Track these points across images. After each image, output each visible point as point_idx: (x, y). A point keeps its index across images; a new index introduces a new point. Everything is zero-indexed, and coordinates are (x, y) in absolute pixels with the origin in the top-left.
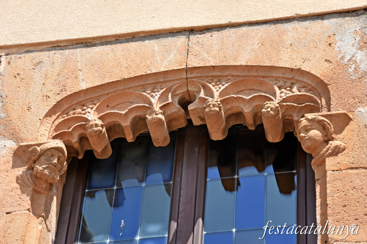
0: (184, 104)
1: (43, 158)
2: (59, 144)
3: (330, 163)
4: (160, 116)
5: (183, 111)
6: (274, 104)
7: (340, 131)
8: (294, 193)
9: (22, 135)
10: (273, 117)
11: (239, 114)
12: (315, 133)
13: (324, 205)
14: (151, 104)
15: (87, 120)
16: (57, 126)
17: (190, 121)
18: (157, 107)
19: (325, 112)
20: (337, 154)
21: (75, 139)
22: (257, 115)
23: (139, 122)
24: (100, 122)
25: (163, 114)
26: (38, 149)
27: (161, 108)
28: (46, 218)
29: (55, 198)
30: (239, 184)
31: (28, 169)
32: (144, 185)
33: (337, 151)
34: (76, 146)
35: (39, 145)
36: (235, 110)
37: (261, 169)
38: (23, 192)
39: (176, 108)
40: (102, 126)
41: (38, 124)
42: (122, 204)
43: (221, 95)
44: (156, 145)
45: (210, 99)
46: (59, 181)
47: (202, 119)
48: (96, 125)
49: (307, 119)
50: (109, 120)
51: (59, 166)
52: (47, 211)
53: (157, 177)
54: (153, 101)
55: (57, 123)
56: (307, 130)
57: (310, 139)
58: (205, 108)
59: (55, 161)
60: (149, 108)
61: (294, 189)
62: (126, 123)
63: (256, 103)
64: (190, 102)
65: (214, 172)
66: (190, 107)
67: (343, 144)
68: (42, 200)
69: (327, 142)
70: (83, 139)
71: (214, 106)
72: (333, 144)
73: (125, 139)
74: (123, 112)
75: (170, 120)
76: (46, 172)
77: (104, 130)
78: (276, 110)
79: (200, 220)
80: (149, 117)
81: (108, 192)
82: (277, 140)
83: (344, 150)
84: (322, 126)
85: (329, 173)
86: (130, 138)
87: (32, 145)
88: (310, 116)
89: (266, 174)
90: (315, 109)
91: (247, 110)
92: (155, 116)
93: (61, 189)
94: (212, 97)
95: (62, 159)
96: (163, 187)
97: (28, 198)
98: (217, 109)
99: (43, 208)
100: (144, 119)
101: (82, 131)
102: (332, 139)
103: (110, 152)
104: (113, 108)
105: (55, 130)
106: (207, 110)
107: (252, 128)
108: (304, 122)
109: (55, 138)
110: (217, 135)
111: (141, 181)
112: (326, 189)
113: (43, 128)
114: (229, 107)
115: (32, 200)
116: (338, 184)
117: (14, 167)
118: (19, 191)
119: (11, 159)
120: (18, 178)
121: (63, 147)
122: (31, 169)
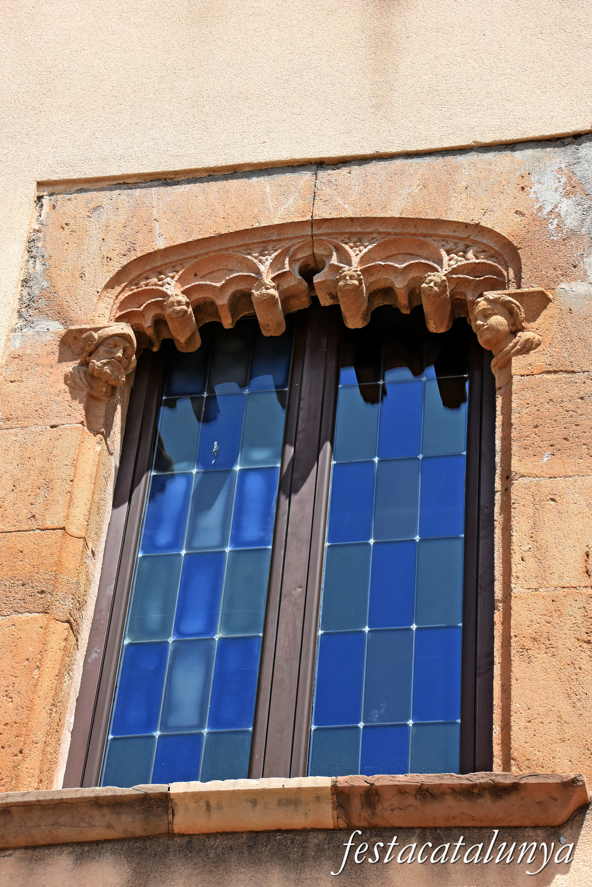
0: (308, 273)
1: (102, 349)
2: (125, 328)
3: (518, 364)
4: (273, 291)
5: (305, 284)
6: (440, 276)
7: (533, 317)
8: (464, 407)
9: (72, 315)
10: (438, 295)
11: (388, 291)
12: (498, 320)
13: (508, 425)
14: (258, 272)
15: (165, 295)
16: (122, 303)
17: (315, 300)
18: (267, 279)
19: (513, 289)
20: (528, 352)
21: (147, 323)
22: (414, 292)
23: (242, 299)
24: (184, 299)
25: (277, 288)
26: (96, 335)
27: (273, 279)
28: (106, 436)
29: (119, 407)
30: (384, 393)
31: (81, 364)
32: (247, 391)
33: (528, 347)
34: (150, 332)
35: (96, 330)
36: (382, 285)
37: (417, 372)
38: (74, 398)
39: (296, 280)
40: (187, 304)
41: (95, 299)
42: (215, 418)
43: (362, 261)
44: (265, 334)
45: (347, 268)
46: (125, 383)
47: (334, 297)
48: (179, 303)
49: (487, 300)
50: (196, 296)
51: (125, 361)
52: (109, 426)
53: (266, 380)
54: (262, 268)
55: (122, 297)
56: (486, 315)
57: (491, 329)
58: (338, 281)
59: (120, 354)
60: (257, 279)
61: (465, 401)
62: (222, 301)
63: (413, 274)
64: (317, 271)
65: (349, 375)
66: (317, 279)
67: (537, 337)
68: (101, 410)
69: (514, 333)
70: (159, 322)
71: (351, 277)
72: (523, 336)
73: (220, 325)
74: (218, 285)
75: (286, 298)
76: (107, 369)
77: (190, 310)
78: (442, 285)
79: (328, 445)
80: (256, 293)
81: (196, 400)
82: (442, 330)
83: (538, 345)
84: (509, 310)
85: (515, 379)
86: (227, 323)
87: (86, 330)
88: (491, 295)
89: (424, 379)
90: (499, 284)
91: (399, 284)
92: (264, 291)
93: (127, 394)
94: (350, 264)
95: (129, 352)
96: (274, 396)
97: (81, 406)
98: (356, 282)
99: (102, 421)
100: (248, 295)
101: (158, 311)
102: (523, 329)
103: (198, 343)
104: (203, 277)
105: (120, 308)
106: (341, 283)
107: (406, 311)
108: (482, 304)
109: (119, 319)
110: (354, 321)
111: (243, 385)
112: (511, 401)
113: (102, 305)
114: (373, 279)
115: (87, 409)
116: (529, 395)
117: (60, 360)
118: (68, 396)
119: (56, 349)
120: (66, 378)
121: (131, 333)
122: (85, 363)
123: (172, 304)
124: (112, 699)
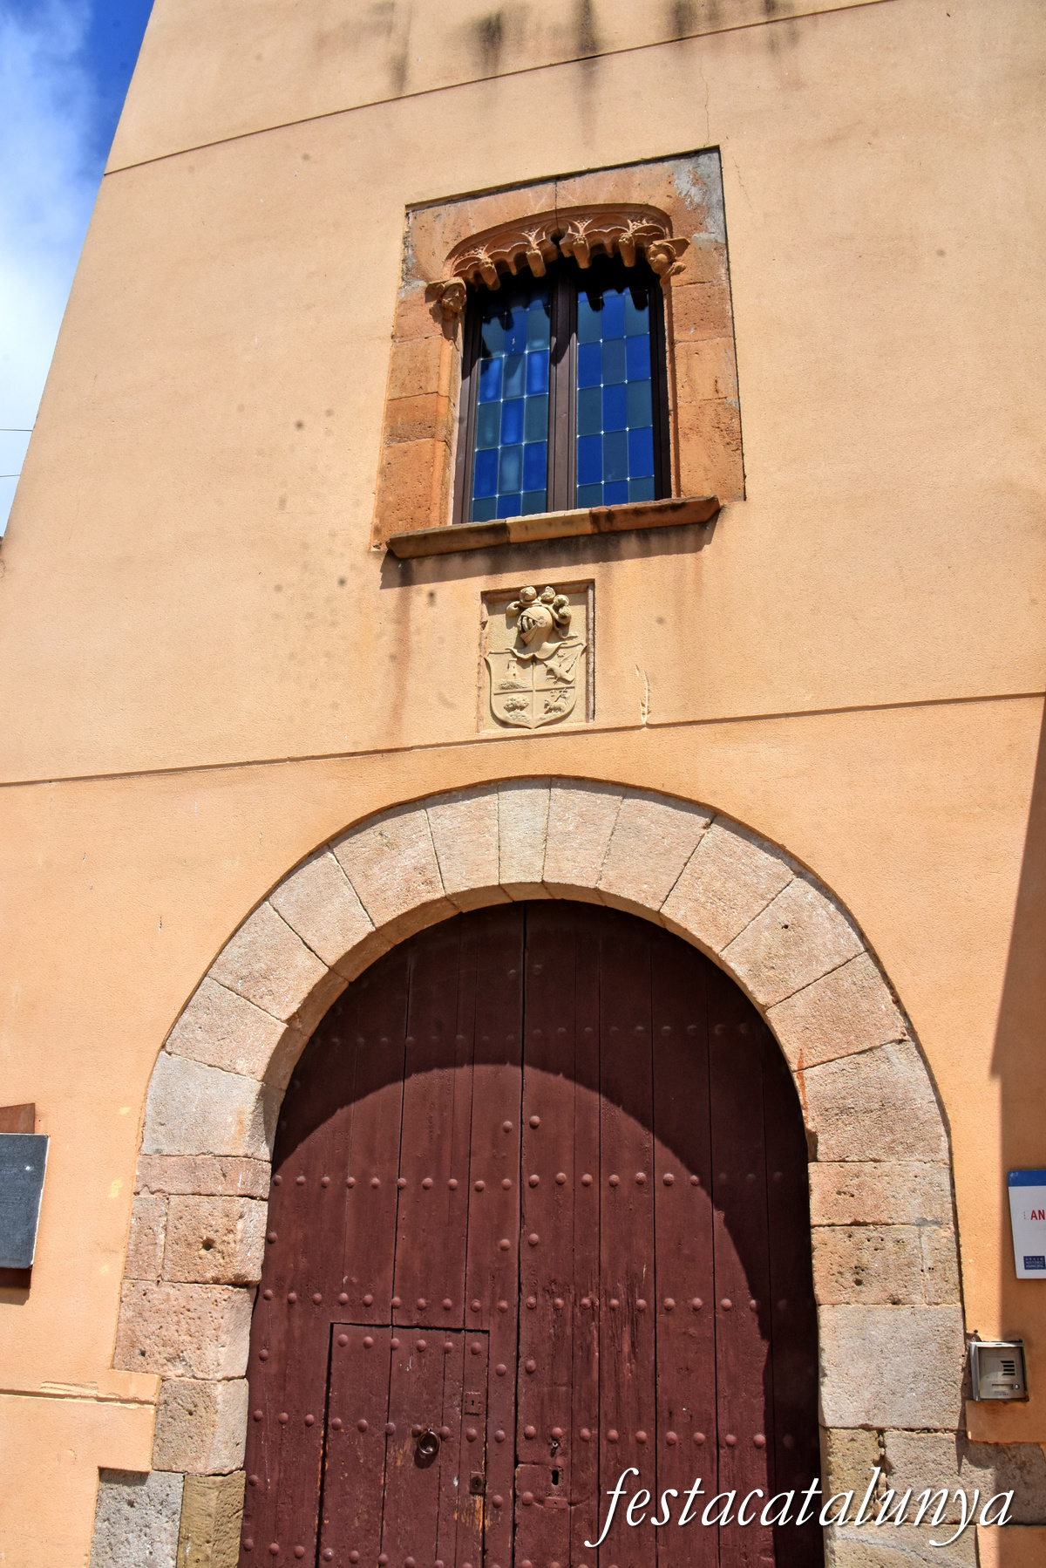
0: (556, 238)
1: (448, 293)
2: (459, 280)
3: (674, 280)
4: (537, 251)
5: (555, 246)
6: (629, 234)
7: (680, 253)
8: (647, 310)
9: (431, 276)
10: (628, 246)
11: (601, 246)
12: (662, 256)
13: (671, 314)
14: (529, 242)
15: (479, 259)
16: (456, 266)
17: (561, 254)
18: (534, 245)
19: (669, 239)
20: (679, 273)
21: (471, 276)
22: (615, 246)
23: (521, 258)
24: (489, 260)
25: (540, 249)
26: (444, 286)
27: (537, 245)
28: (455, 341)
29: (460, 325)
30: (603, 304)
31: (437, 303)
32: (528, 309)
33: (679, 270)
34: (472, 281)
35: (444, 282)
36: (597, 242)
37: (620, 291)
38: (435, 321)
39: (549, 245)
40: (492, 263)
41: (442, 266)
42: (512, 326)
43: (585, 230)
44: (535, 276)
45: (577, 234)
46: (462, 310)
47: (571, 252)
48: (487, 263)
49: (655, 246)
50: (498, 258)
51: (460, 298)
52: (455, 335)
53: (538, 303)
54: (531, 239)
55: (456, 263)
56: (655, 254)
57: (658, 261)
58: (573, 242)
59: (457, 295)
60: (528, 246)
61: (646, 305)
62: (510, 260)
63: (613, 235)
64: (561, 238)
65: (583, 297)
66: (561, 243)
67: (684, 265)
68: (450, 326)
69: (671, 263)
70: (478, 275)
71: (580, 239)
72: (676, 264)
73: (510, 273)
74: (508, 251)
75: (545, 254)
76: (451, 304)
77: (493, 266)
78: (630, 239)
79: (574, 335)
80: (528, 253)
81: (501, 317)
82: (632, 265)
83: (684, 269)
84: (666, 250)
85: (673, 289)
86: (514, 271)
87: (438, 283)
88: (657, 243)
89: (624, 294)
90: (661, 237)
91: (607, 241)
92: (533, 252)
93: (463, 317)
94: (579, 232)
95: (462, 293)
96: (543, 311)
97: (440, 326)
98: (583, 242)
99: (451, 332)
100: (524, 255)
101: (475, 269)
102: (675, 261)
103: (499, 285)
104: (499, 248)
105: (455, 270)
106: (575, 243)
107: (611, 257)
108: (652, 248)
109: (455, 276)
110: (584, 264)
111: (526, 307)
112: (671, 301)
113: (446, 269)
114: (592, 240)
115: (442, 327)
116: (681, 297)
117: (426, 302)
118: (432, 321)
119: (423, 295)
120: (430, 310)
121: (462, 282)
122: (440, 302)
123: (483, 264)
124: (472, 481)
